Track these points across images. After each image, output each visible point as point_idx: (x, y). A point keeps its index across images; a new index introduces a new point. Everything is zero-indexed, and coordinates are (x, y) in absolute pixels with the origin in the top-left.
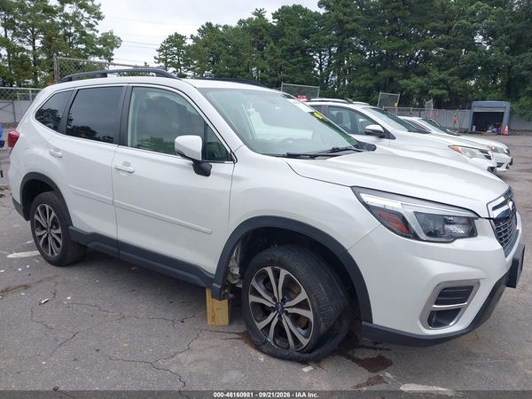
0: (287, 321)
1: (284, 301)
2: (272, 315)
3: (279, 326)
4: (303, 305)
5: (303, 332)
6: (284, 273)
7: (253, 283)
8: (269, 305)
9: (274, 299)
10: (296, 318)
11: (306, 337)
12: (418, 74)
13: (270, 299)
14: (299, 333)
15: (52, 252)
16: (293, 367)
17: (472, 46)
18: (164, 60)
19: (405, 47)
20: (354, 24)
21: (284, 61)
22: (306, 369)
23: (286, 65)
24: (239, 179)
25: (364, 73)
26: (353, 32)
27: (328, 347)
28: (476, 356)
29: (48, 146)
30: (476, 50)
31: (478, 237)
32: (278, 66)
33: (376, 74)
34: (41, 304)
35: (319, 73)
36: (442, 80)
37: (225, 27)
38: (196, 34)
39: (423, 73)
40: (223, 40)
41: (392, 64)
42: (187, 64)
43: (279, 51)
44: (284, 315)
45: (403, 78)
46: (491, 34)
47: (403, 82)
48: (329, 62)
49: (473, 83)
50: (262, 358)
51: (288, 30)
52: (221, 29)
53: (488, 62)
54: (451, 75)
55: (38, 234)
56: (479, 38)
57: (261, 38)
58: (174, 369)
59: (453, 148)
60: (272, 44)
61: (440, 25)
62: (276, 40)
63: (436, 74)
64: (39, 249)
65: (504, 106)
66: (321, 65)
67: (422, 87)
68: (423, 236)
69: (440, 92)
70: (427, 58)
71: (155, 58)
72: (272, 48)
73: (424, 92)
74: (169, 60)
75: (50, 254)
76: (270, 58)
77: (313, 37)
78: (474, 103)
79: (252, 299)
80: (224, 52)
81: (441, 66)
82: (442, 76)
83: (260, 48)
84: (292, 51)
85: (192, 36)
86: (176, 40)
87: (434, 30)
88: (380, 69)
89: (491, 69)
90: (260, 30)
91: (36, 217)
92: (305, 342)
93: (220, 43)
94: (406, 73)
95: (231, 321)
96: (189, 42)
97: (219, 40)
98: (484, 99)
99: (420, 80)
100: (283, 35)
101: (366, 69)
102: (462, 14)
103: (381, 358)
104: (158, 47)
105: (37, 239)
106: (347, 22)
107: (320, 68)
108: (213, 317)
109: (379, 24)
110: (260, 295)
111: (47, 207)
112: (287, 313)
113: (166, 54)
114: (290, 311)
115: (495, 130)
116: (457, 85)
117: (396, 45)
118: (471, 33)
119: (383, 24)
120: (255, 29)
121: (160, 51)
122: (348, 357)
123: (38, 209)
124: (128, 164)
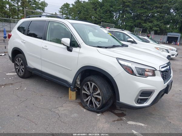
0: (93, 100)
1: (93, 93)
2: (89, 97)
3: (91, 101)
4: (98, 94)
5: (98, 103)
6: (93, 84)
7: (84, 87)
8: (88, 94)
9: (90, 92)
10: (96, 98)
11: (99, 104)
12: (149, 22)
13: (89, 92)
14: (97, 103)
15: (21, 74)
16: (94, 114)
17: (169, 13)
18: (62, 12)
19: (146, 12)
20: (129, 3)
21: (103, 15)
22: (98, 115)
23: (104, 16)
24: (81, 53)
26: (128, 6)
28: (153, 115)
29: (21, 39)
30: (170, 15)
31: (156, 76)
32: (101, 16)
33: (135, 21)
34: (16, 89)
35: (115, 19)
36: (158, 25)
37: (84, 2)
38: (74, 3)
39: (151, 22)
40: (83, 6)
41: (141, 18)
42: (70, 14)
43: (102, 11)
44: (92, 97)
45: (144, 23)
46: (176, 9)
47: (144, 25)
48: (119, 16)
49: (168, 26)
50: (85, 110)
51: (105, 4)
52: (82, 2)
53: (174, 19)
54: (161, 23)
55: (16, 67)
56: (172, 11)
57: (96, 6)
58: (57, 112)
59: (156, 48)
60: (100, 9)
61: (158, 5)
62: (101, 7)
63: (156, 22)
64: (17, 72)
65: (178, 35)
66: (116, 17)
67: (151, 27)
69: (156, 29)
70: (153, 16)
71: (59, 11)
72: (99, 10)
73: (151, 29)
74: (64, 12)
75: (20, 74)
76: (98, 13)
77: (114, 7)
78: (168, 33)
79: (83, 92)
80: (83, 10)
81: (158, 19)
82: (158, 23)
83: (95, 10)
84: (106, 11)
85: (72, 4)
86: (66, 5)
87: (157, 7)
88: (137, 20)
89: (175, 22)
90: (96, 3)
91: (16, 62)
92: (98, 106)
93: (82, 7)
94: (145, 21)
95: (76, 99)
96: (71, 6)
97: (81, 6)
98: (172, 32)
99: (150, 24)
100: (104, 6)
101: (132, 19)
102: (166, 2)
103: (123, 113)
104: (60, 8)
105: (16, 69)
106: (126, 2)
107: (116, 18)
108: (71, 97)
109: (137, 4)
110: (86, 91)
111: (20, 59)
112: (94, 97)
113: (63, 10)
114: (95, 96)
115: (175, 43)
116: (163, 26)
117: (143, 11)
118: (169, 9)
119: (139, 4)
121: (61, 9)
122: (112, 112)
123: (17, 59)
124: (46, 46)
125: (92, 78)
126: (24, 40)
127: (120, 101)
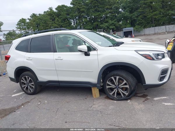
1: (118, 85)
2: (115, 90)
5: (126, 92)
6: (118, 77)
7: (108, 82)
8: (114, 87)
9: (115, 85)
12: (105, 23)
15: (30, 91)
17: (119, 12)
18: (20, 28)
19: (100, 14)
20: (83, 9)
21: (62, 24)
22: (129, 101)
23: (63, 25)
25: (89, 24)
26: (83, 12)
27: (134, 94)
30: (121, 13)
31: (165, 58)
32: (61, 25)
33: (92, 24)
35: (74, 26)
36: (113, 23)
37: (40, 14)
38: (29, 18)
39: (107, 22)
40: (40, 19)
41: (97, 20)
42: (28, 28)
43: (60, 20)
44: (119, 89)
45: (101, 24)
46: (124, 8)
47: (101, 26)
48: (77, 22)
49: (121, 23)
51: (62, 13)
52: (38, 15)
53: (125, 17)
54: (115, 21)
55: (23, 86)
56: (121, 10)
57: (53, 17)
59: (133, 41)
60: (57, 18)
61: (109, 7)
62: (58, 17)
63: (110, 22)
66: (74, 23)
67: (107, 26)
68: (155, 59)
69: (113, 27)
70: (107, 17)
71: (16, 28)
72: (57, 20)
73: (108, 28)
74: (21, 28)
75: (29, 92)
76: (57, 23)
77: (71, 14)
78: (124, 29)
79: (107, 87)
80: (41, 23)
81: (112, 19)
82: (113, 22)
83: (54, 20)
84: (64, 20)
85: (28, 19)
86: (23, 21)
87: (107, 9)
88: (94, 22)
90: (52, 14)
91: (22, 81)
92: (127, 94)
93: (39, 20)
94: (102, 22)
96: (28, 21)
97: (38, 19)
98: (126, 28)
99: (106, 24)
100: (61, 15)
101: (89, 23)
102: (115, 3)
103: (144, 95)
104: (17, 24)
106: (81, 9)
107: (74, 24)
109: (91, 8)
110: (110, 85)
111: (27, 77)
113: (20, 26)
114: (121, 87)
115: (130, 36)
116: (117, 25)
117: (97, 14)
118: (118, 8)
119: (92, 8)
120: (50, 14)
121: (17, 25)
123: (23, 78)
124: (60, 57)
125: (115, 72)
126: (30, 58)
127: (146, 84)
